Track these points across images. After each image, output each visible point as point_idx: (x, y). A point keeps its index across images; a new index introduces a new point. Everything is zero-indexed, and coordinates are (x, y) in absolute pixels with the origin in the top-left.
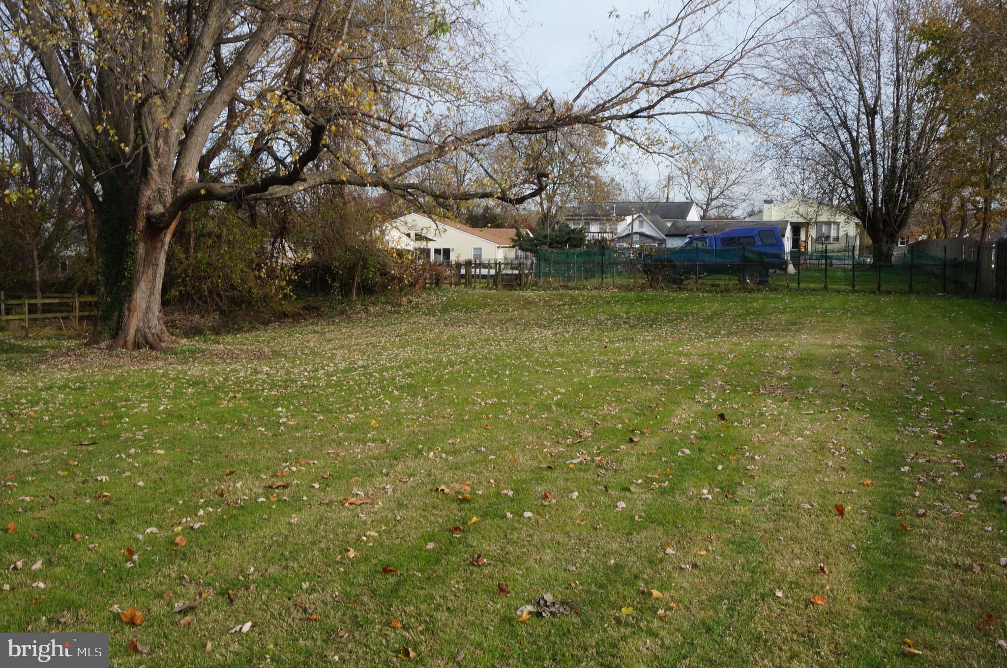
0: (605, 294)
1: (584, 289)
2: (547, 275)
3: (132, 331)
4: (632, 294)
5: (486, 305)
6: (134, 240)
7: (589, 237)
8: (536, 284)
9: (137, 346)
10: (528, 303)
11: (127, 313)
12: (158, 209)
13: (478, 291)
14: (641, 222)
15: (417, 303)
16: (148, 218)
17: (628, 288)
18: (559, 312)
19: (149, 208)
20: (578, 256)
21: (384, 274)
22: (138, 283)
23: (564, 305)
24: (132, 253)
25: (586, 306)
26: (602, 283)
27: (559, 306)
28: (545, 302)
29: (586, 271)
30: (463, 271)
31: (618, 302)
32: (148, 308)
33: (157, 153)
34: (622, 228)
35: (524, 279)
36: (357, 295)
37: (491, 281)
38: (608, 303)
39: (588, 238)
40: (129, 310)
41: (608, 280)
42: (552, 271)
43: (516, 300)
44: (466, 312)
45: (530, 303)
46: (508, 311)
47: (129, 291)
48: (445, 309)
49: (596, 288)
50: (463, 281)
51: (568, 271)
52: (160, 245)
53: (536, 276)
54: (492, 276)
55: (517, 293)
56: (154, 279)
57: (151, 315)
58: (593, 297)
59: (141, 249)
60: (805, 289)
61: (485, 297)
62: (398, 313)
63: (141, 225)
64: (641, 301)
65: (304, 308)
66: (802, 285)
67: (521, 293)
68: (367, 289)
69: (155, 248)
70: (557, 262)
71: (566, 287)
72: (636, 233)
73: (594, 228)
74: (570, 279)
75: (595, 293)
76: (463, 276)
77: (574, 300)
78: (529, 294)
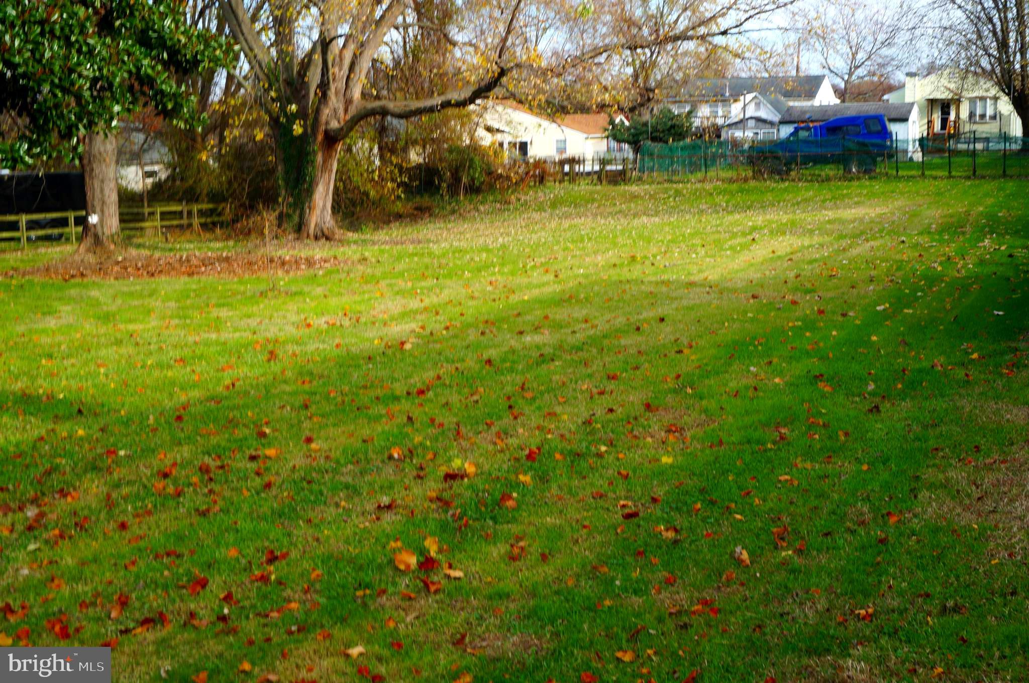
0: (708, 186)
1: (688, 181)
2: (652, 170)
3: (312, 226)
4: (735, 186)
5: (594, 200)
6: (314, 150)
7: (697, 123)
8: (640, 179)
9: (316, 238)
10: (634, 197)
11: (308, 211)
12: (334, 125)
13: (583, 187)
14: (758, 105)
15: (526, 201)
16: (327, 133)
17: (731, 181)
18: (665, 203)
19: (327, 123)
20: (682, 149)
21: (490, 173)
22: (317, 185)
23: (669, 198)
24: (312, 162)
25: (689, 198)
26: (706, 177)
27: (664, 199)
28: (651, 195)
29: (691, 164)
30: (567, 168)
31: (720, 193)
32: (324, 206)
33: (334, 80)
34: (736, 111)
35: (628, 175)
36: (465, 195)
37: (595, 177)
38: (711, 194)
39: (695, 124)
40: (310, 208)
41: (712, 173)
42: (656, 166)
43: (623, 195)
44: (575, 207)
45: (635, 197)
46: (615, 204)
47: (310, 192)
48: (554, 205)
49: (700, 181)
50: (566, 178)
51: (672, 164)
52: (334, 154)
53: (640, 171)
54: (596, 172)
55: (622, 188)
56: (329, 181)
57: (325, 213)
58: (696, 190)
59: (319, 158)
60: (903, 177)
61: (592, 193)
62: (509, 210)
63: (320, 137)
64: (742, 192)
65: (416, 209)
66: (901, 173)
67: (627, 188)
68: (474, 190)
69: (330, 157)
70: (660, 157)
71: (670, 181)
72: (751, 118)
73: (704, 111)
74: (674, 172)
75: (699, 185)
76: (567, 174)
77: (678, 193)
78: (634, 188)
